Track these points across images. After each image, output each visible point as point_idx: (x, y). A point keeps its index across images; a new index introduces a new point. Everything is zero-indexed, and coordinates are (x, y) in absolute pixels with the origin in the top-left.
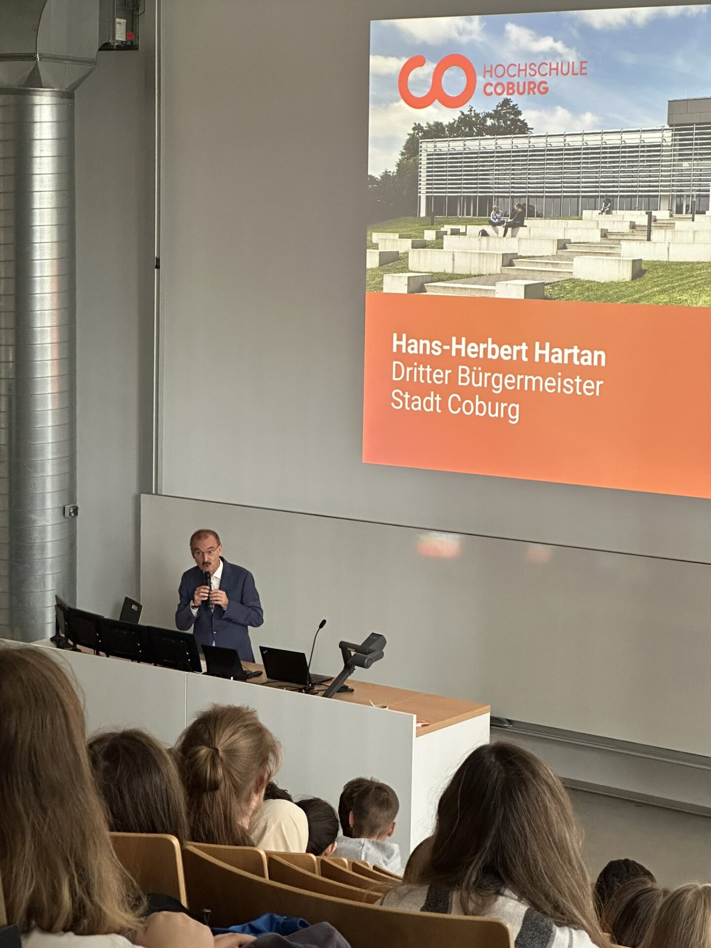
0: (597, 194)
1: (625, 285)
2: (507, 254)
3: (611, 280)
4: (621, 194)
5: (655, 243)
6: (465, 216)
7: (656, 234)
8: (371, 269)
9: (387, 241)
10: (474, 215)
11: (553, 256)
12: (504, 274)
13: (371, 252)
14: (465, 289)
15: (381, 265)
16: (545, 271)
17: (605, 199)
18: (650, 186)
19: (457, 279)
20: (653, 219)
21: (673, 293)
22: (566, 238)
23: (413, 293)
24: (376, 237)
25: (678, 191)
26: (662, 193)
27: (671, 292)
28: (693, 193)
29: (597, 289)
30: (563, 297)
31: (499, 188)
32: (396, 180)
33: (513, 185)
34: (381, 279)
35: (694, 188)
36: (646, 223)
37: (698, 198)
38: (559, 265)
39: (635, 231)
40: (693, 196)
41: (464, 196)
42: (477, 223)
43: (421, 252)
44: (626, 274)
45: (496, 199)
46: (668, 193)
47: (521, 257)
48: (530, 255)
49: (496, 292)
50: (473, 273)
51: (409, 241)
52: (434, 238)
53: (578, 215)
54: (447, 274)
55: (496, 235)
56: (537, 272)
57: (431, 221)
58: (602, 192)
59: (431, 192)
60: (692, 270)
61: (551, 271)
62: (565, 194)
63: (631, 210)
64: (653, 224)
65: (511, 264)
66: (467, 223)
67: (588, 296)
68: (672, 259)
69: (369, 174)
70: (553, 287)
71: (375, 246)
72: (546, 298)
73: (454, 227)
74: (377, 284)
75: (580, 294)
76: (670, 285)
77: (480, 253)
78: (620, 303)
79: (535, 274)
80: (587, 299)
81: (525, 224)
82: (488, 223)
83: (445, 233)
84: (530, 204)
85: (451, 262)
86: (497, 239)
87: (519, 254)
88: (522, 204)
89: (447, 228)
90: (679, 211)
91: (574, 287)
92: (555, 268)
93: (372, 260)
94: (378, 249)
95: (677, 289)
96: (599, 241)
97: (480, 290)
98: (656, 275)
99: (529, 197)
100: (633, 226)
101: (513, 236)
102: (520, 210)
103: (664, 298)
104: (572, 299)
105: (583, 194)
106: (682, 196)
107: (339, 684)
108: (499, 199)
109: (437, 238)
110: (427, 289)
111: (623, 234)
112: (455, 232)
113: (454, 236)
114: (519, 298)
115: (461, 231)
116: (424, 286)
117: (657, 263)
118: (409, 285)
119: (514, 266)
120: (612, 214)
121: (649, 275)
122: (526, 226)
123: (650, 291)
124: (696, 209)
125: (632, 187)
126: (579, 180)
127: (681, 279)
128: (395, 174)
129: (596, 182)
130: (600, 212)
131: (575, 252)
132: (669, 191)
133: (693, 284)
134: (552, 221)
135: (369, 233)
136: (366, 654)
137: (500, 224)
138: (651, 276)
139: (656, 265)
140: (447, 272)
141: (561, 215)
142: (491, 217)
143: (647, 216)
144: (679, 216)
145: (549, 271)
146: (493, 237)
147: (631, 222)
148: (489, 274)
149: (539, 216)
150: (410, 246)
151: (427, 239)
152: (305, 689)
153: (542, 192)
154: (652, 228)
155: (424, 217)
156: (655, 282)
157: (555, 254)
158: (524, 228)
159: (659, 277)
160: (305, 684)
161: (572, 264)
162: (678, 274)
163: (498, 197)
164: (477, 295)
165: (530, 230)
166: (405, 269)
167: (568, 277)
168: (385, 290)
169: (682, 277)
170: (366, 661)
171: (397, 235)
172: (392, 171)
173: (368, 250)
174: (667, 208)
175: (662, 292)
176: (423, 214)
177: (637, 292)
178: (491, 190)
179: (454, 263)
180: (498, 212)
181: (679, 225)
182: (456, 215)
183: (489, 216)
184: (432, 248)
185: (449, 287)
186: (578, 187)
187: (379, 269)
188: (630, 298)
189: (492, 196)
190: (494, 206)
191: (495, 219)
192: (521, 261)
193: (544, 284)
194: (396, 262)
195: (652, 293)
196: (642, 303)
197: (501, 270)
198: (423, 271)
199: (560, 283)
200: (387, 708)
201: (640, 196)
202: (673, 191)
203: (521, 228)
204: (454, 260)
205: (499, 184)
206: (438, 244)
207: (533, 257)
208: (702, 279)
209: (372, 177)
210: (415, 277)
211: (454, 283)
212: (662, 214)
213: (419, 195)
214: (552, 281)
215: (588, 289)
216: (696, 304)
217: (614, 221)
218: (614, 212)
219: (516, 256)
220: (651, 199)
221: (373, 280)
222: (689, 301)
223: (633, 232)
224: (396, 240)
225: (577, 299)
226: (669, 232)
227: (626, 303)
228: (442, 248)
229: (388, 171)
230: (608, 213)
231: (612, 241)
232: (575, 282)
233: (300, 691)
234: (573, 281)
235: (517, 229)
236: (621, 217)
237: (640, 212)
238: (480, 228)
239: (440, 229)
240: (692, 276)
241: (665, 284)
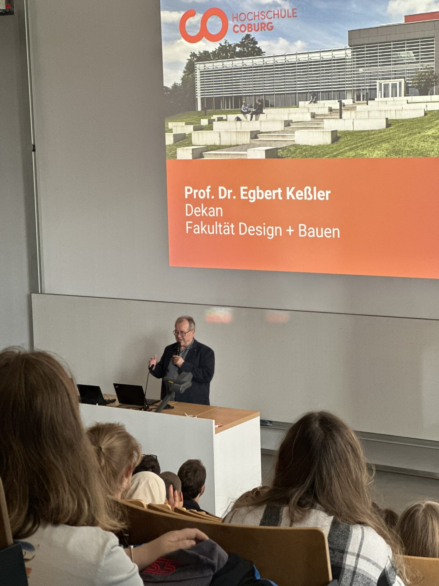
0: (307, 91)
1: (328, 147)
2: (253, 131)
3: (319, 144)
4: (322, 90)
5: (344, 120)
6: (226, 109)
7: (345, 114)
8: (169, 146)
9: (178, 127)
10: (232, 108)
11: (282, 131)
12: (252, 144)
13: (168, 135)
14: (228, 154)
15: (174, 143)
16: (278, 141)
17: (312, 94)
18: (339, 85)
19: (223, 148)
20: (342, 105)
21: (357, 150)
22: (290, 119)
23: (196, 158)
24: (171, 125)
25: (357, 87)
26: (347, 89)
27: (356, 149)
28: (367, 87)
29: (311, 150)
30: (289, 156)
31: (246, 90)
32: (181, 89)
33: (254, 88)
34: (175, 151)
35: (367, 84)
36: (338, 108)
37: (370, 91)
38: (286, 136)
39: (332, 113)
40: (366, 89)
41: (224, 96)
42: (233, 113)
43: (200, 133)
44: (327, 139)
45: (245, 97)
46: (351, 88)
47: (262, 133)
48: (267, 131)
49: (248, 155)
50: (232, 145)
51: (192, 126)
52: (207, 123)
53: (296, 105)
54: (216, 146)
55: (246, 120)
56: (272, 141)
57: (205, 113)
58: (310, 89)
59: (204, 95)
60: (369, 135)
61: (281, 141)
62: (287, 92)
63: (329, 100)
64: (343, 108)
65: (256, 137)
66: (227, 113)
67: (305, 155)
68: (355, 129)
69: (164, 86)
70: (283, 150)
71: (171, 131)
72: (279, 157)
73: (219, 116)
74: (173, 154)
75: (300, 154)
76: (355, 145)
77: (236, 132)
78: (325, 158)
79: (272, 142)
80: (304, 157)
81: (264, 112)
82: (240, 112)
83: (214, 120)
84: (266, 99)
85: (219, 138)
86: (247, 122)
87: (261, 131)
88: (261, 99)
89: (215, 117)
90: (358, 99)
91: (296, 150)
92: (284, 138)
93: (169, 139)
94: (172, 132)
95: (360, 148)
96: (310, 120)
97: (238, 154)
98: (346, 139)
99: (265, 95)
100: (331, 110)
101: (257, 120)
102: (260, 103)
103: (352, 154)
104: (295, 157)
105: (298, 91)
106: (360, 90)
107: (165, 403)
108: (247, 97)
109: (209, 123)
110: (205, 156)
111: (325, 115)
112: (220, 119)
113: (219, 122)
114: (262, 158)
115: (224, 119)
116: (202, 154)
117: (347, 132)
118: (193, 154)
119: (258, 138)
120: (317, 103)
121: (342, 140)
122: (264, 113)
123: (343, 150)
124: (369, 97)
125: (329, 85)
126: (296, 83)
127: (362, 141)
128: (180, 85)
129: (306, 84)
130: (309, 102)
131: (295, 128)
132: (351, 87)
133: (370, 144)
134: (280, 109)
135: (166, 123)
136: (181, 384)
137: (248, 113)
138: (343, 140)
139: (346, 133)
140: (216, 144)
141: (285, 105)
142: (242, 109)
143: (339, 103)
144: (359, 102)
145: (280, 141)
146: (244, 121)
147: (329, 107)
148: (243, 144)
149: (272, 106)
150: (192, 129)
151: (203, 125)
152: (143, 408)
153: (273, 91)
154: (342, 111)
155: (200, 111)
156: (346, 144)
157: (283, 129)
158: (263, 114)
159: (348, 141)
160: (144, 405)
161: (294, 135)
162: (360, 139)
163: (246, 96)
164: (236, 158)
165: (267, 116)
166: (190, 144)
167: (292, 143)
168: (178, 158)
169: (362, 140)
170: (181, 389)
171: (184, 123)
172: (179, 83)
173: (166, 134)
174: (351, 98)
175: (350, 150)
176: (199, 109)
177: (335, 150)
178: (241, 92)
179: (220, 139)
180: (246, 106)
181: (358, 107)
182: (220, 108)
183: (241, 108)
184: (207, 130)
185: (218, 154)
186: (295, 87)
187: (173, 145)
188: (331, 155)
189: (242, 96)
190: (243, 102)
191: (244, 110)
192: (262, 135)
193: (277, 149)
194: (184, 140)
195: (344, 151)
196: (339, 157)
197: (250, 141)
198: (201, 145)
199: (287, 148)
200: (196, 417)
201: (334, 91)
202: (354, 87)
203: (261, 115)
204: (220, 137)
205: (246, 88)
206: (210, 127)
207: (270, 132)
208: (375, 141)
209: (166, 88)
210: (197, 148)
211: (221, 151)
212: (348, 102)
213: (196, 97)
214: (282, 147)
215: (305, 150)
216: (372, 156)
217: (318, 108)
218: (318, 101)
219: (259, 132)
220: (340, 92)
221: (170, 152)
222: (367, 155)
223: (331, 114)
224: (183, 126)
225: (298, 157)
226: (353, 113)
227: (329, 158)
228: (212, 130)
229: (176, 83)
230: (315, 102)
231: (318, 120)
232: (297, 146)
233: (141, 409)
234: (295, 146)
235: (258, 115)
236: (323, 105)
237: (334, 101)
238: (236, 116)
239: (211, 118)
240: (369, 139)
241: (353, 145)
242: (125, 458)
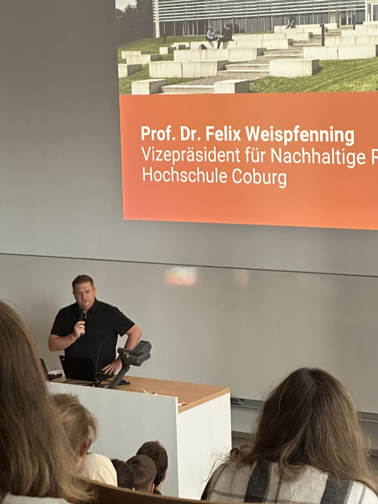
0: (284, 14)
1: (308, 79)
2: (221, 61)
3: (297, 76)
4: (301, 12)
5: (328, 47)
6: (189, 36)
7: (328, 41)
8: (122, 78)
9: (132, 57)
10: (195, 34)
11: (254, 61)
12: (219, 76)
13: (121, 66)
14: (192, 89)
15: (128, 75)
16: (249, 72)
17: (290, 17)
18: (322, 6)
19: (185, 81)
20: (325, 30)
21: (342, 82)
22: (263, 47)
23: (154, 93)
24: (124, 54)
25: (342, 8)
26: (331, 11)
27: (341, 82)
28: (354, 9)
29: (288, 83)
30: (263, 90)
31: (212, 13)
32: (136, 12)
33: (222, 11)
34: (130, 85)
35: (353, 5)
36: (320, 33)
37: (357, 13)
38: (259, 67)
39: (313, 40)
40: (353, 11)
41: (187, 21)
42: (197, 40)
43: (158, 64)
44: (308, 71)
45: (211, 22)
46: (335, 10)
47: (231, 63)
48: (238, 61)
49: (214, 89)
50: (197, 77)
51: (149, 56)
52: (167, 52)
53: (271, 29)
54: (178, 79)
55: (212, 48)
56: (243, 73)
57: (164, 41)
58: (287, 12)
59: (163, 19)
60: (355, 65)
61: (254, 72)
62: (260, 15)
63: (309, 24)
64: (325, 34)
65: (224, 68)
66: (190, 40)
67: (282, 89)
68: (341, 58)
69: (116, 8)
70: (255, 84)
71: (124, 61)
72: (250, 92)
73: (181, 44)
74: (126, 89)
75: (275, 88)
76: (340, 77)
77: (201, 62)
78: (305, 92)
79: (243, 75)
80: (281, 91)
81: (233, 38)
82: (206, 39)
83: (175, 48)
84: (236, 23)
85: (180, 69)
86: (213, 51)
87: (230, 61)
88: (230, 24)
89: (176, 45)
90: (344, 23)
91: (271, 83)
92: (256, 69)
93: (123, 72)
94: (126, 63)
95: (346, 80)
96: (287, 48)
97: (203, 88)
98: (329, 70)
99: (235, 18)
100: (311, 36)
101: (225, 48)
102: (228, 29)
103: (336, 87)
104: (270, 91)
105: (274, 14)
106: (345, 12)
107: (119, 379)
108: (213, 21)
109: (169, 52)
110: (164, 90)
111: (304, 42)
112: (182, 48)
113: (181, 51)
114: (231, 93)
115: (186, 46)
116: (161, 88)
117: (330, 62)
118: (150, 88)
119: (227, 70)
120: (295, 27)
121: (324, 71)
122: (233, 40)
123: (326, 82)
124: (356, 20)
125: (309, 7)
126: (270, 4)
127: (348, 73)
128: (135, 7)
129: (283, 5)
130: (286, 26)
131: (270, 57)
133: (357, 75)
134: (252, 35)
135: (119, 52)
136: (138, 356)
137: (215, 39)
138: (326, 71)
139: (329, 63)
140: (177, 77)
141: (259, 30)
142: (208, 35)
143: (321, 28)
144: (344, 26)
145: (252, 72)
146: (210, 49)
147: (309, 33)
148: (209, 77)
149: (243, 32)
150: (150, 60)
151: (162, 54)
152: (94, 384)
153: (244, 14)
154: (325, 36)
155: (158, 38)
156: (329, 75)
157: (256, 59)
158: (232, 42)
159: (332, 72)
160: (95, 380)
161: (268, 66)
162: (345, 69)
163: (212, 20)
164: (201, 92)
165: (236, 43)
166: (147, 77)
167: (266, 75)
168: (134, 93)
169: (348, 71)
170: (138, 361)
171: (139, 53)
172: (133, 5)
173: (119, 65)
174: (335, 21)
175: (335, 82)
176: (158, 35)
177: (316, 83)
178: (207, 15)
179: (182, 71)
180: (212, 31)
181: (344, 32)
182: (182, 35)
183: (206, 34)
184: (166, 60)
185: (180, 88)
186: (270, 9)
187: (127, 78)
188: (312, 88)
189: (207, 20)
190: (209, 27)
191: (211, 36)
192: (231, 66)
193: (249, 82)
194: (140, 72)
195: (327, 84)
196: (321, 91)
197: (217, 73)
198: (160, 77)
199: (261, 80)
200: (156, 394)
201: (315, 14)
202: (338, 8)
203: (230, 42)
204: (182, 68)
205: (212, 10)
206: (170, 57)
207: (240, 62)
208: (363, 71)
209: (119, 11)
210: (154, 82)
211: (184, 85)
212: (331, 26)
213: (154, 21)
214: (254, 79)
215: (281, 83)
216: (360, 89)
217: (297, 33)
218: (297, 26)
219: (227, 62)
220: (323, 15)
221: (124, 86)
222: (354, 88)
223: (311, 40)
224: (139, 56)
225: (273, 91)
226: (338, 39)
227: (309, 92)
228: (173, 60)
229: (131, 5)
230: (293, 27)
231: (296, 48)
232: (272, 79)
233: (91, 385)
234: (270, 78)
235: (226, 43)
236: (303, 30)
237: (315, 25)
238: (200, 43)
239: (171, 46)
240: (356, 70)
241: (337, 76)
242: (80, 435)
